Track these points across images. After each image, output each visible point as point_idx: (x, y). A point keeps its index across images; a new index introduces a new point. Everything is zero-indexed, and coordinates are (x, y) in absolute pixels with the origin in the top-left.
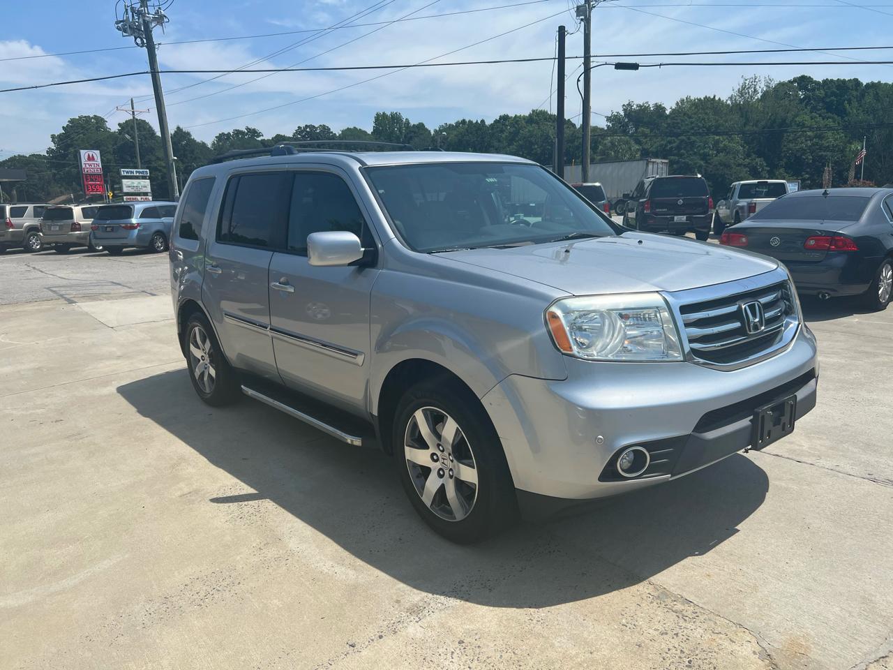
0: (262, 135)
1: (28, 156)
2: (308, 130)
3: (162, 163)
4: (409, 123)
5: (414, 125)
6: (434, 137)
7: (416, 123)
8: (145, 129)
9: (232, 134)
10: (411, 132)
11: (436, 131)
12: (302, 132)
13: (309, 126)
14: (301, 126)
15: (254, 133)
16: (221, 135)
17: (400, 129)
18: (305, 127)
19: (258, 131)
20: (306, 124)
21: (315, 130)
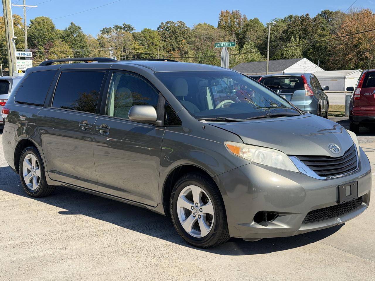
0: (135, 30)
2: (169, 25)
3: (58, 48)
4: (246, 18)
5: (251, 20)
7: (253, 19)
9: (112, 28)
10: (247, 25)
12: (164, 26)
13: (170, 22)
14: (163, 22)
15: (128, 28)
16: (104, 29)
17: (239, 24)
18: (167, 23)
19: (131, 26)
20: (168, 21)
21: (174, 25)
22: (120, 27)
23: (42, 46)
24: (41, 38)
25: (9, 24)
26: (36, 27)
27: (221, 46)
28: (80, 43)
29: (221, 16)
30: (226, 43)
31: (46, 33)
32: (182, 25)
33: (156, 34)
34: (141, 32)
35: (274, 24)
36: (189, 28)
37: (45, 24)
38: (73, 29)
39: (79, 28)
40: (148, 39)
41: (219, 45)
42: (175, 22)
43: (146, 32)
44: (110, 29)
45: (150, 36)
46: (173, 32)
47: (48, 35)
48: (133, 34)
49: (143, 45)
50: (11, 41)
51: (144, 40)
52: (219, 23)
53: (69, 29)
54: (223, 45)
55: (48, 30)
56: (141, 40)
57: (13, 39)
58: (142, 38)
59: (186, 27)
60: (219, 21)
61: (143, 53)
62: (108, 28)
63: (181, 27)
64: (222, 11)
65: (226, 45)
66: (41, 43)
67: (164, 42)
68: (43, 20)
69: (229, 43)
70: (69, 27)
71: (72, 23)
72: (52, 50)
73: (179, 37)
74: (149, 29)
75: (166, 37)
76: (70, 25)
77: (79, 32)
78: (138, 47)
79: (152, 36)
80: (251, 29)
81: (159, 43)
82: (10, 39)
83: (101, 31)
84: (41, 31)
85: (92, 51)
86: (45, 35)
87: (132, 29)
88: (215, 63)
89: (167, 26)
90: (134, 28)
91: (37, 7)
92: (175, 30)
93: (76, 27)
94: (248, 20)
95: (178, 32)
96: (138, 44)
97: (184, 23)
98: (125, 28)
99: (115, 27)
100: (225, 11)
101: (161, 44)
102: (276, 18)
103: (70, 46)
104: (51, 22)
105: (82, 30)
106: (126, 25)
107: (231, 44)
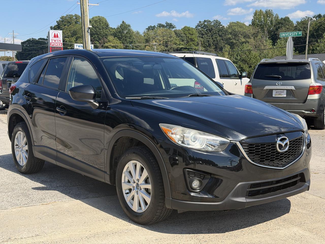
0: (176, 28)
1: (37, 39)
2: (206, 23)
3: (111, 43)
4: (278, 17)
5: (282, 18)
6: (296, 26)
7: (283, 17)
8: (103, 23)
9: (156, 26)
10: (279, 23)
11: (298, 22)
12: (202, 25)
13: (207, 21)
14: (201, 21)
15: (170, 26)
16: (149, 27)
17: (271, 21)
18: (204, 21)
19: (173, 25)
20: (205, 20)
21: (210, 24)
22: (163, 25)
23: (98, 41)
24: (97, 34)
25: (85, 14)
26: (93, 25)
27: (286, 36)
28: (130, 38)
29: (255, 15)
30: (291, 33)
31: (101, 30)
32: (217, 23)
33: (195, 31)
34: (182, 30)
35: (314, 20)
36: (224, 26)
37: (101, 22)
38: (124, 27)
39: (129, 26)
40: (187, 36)
41: (284, 35)
42: (211, 21)
43: (186, 29)
44: (154, 27)
45: (189, 33)
46: (209, 30)
47: (103, 32)
48: (174, 31)
49: (183, 41)
50: (86, 30)
51: (184, 37)
52: (253, 21)
53: (120, 27)
54: (288, 34)
55: (103, 28)
56: (182, 37)
57: (88, 28)
58: (182, 35)
59: (222, 25)
60: (253, 20)
61: (183, 48)
62: (153, 26)
63: (217, 25)
64: (256, 11)
65: (291, 34)
66: (97, 38)
67: (201, 38)
68: (100, 19)
69: (295, 33)
70: (120, 25)
71: (123, 22)
72: (106, 45)
73: (214, 34)
74: (189, 27)
75: (203, 34)
76: (122, 23)
77: (129, 30)
78: (178, 43)
79: (191, 33)
80: (283, 26)
81: (197, 39)
82: (86, 28)
83: (146, 29)
84: (97, 28)
85: (139, 46)
86: (100, 31)
87: (174, 27)
88: (251, 56)
89: (205, 24)
90: (175, 27)
91: (98, 5)
92: (211, 28)
93: (127, 25)
94: (280, 18)
95: (214, 30)
96: (179, 40)
97: (219, 21)
98: (167, 26)
99: (159, 25)
100: (259, 11)
101: (198, 40)
102: (305, 17)
103: (121, 42)
104: (106, 21)
105: (131, 28)
106: (168, 24)
107: (297, 34)
